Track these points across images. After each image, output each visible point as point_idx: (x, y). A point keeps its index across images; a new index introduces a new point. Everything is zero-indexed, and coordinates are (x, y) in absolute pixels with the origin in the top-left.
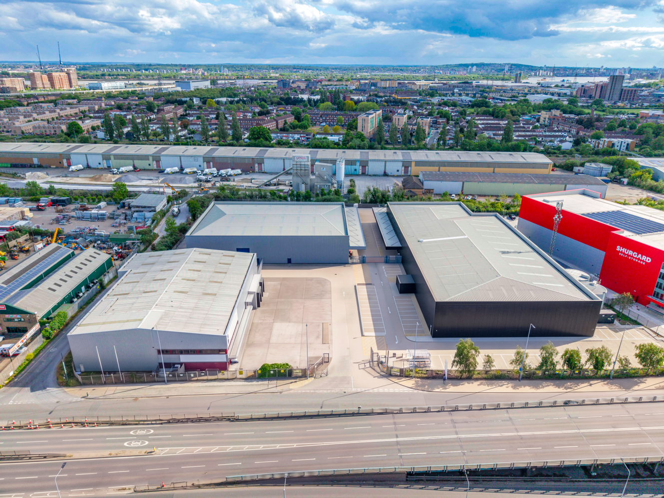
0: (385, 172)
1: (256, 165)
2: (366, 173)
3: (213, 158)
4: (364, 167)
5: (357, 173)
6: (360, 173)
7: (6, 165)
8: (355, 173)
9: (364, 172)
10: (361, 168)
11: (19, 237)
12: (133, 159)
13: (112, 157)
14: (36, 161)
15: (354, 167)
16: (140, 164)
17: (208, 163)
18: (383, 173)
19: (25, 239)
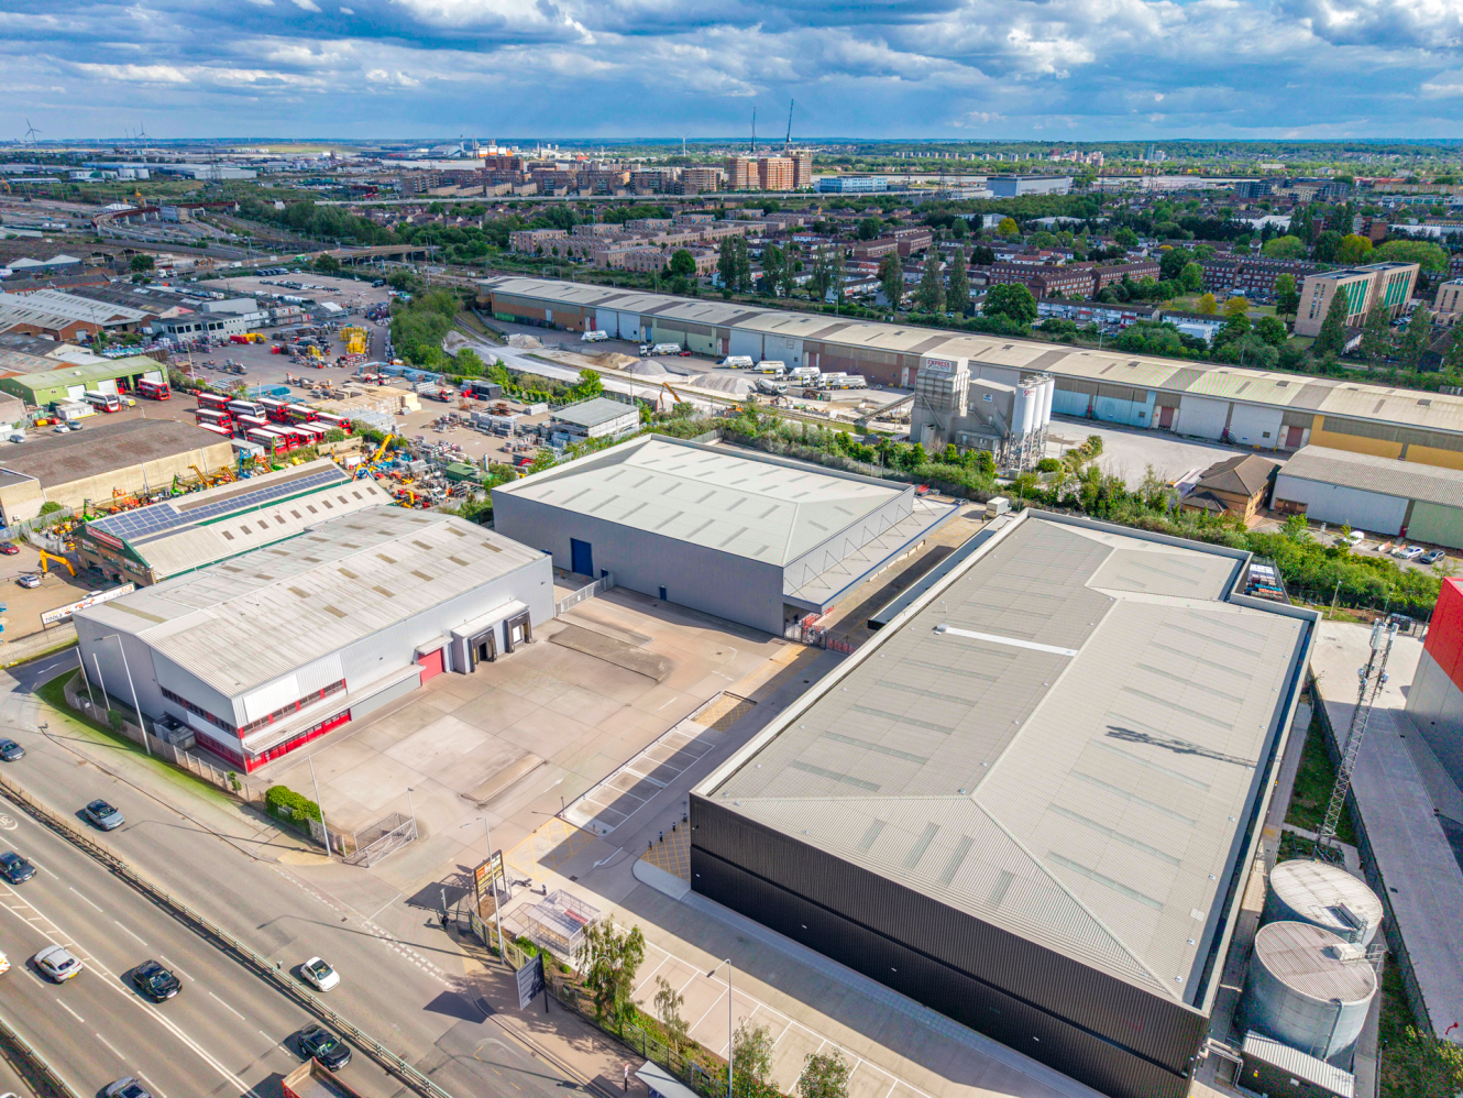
0: (1225, 433)
1: (906, 371)
2: (1172, 429)
3: (823, 345)
4: (1168, 410)
5: (1145, 422)
6: (1156, 424)
7: (507, 317)
8: (1142, 422)
9: (1165, 424)
10: (1159, 410)
11: (342, 440)
12: (686, 331)
13: (655, 322)
14: (549, 316)
15: (1138, 406)
16: (697, 341)
17: (812, 354)
18: (1218, 434)
19: (352, 444)
